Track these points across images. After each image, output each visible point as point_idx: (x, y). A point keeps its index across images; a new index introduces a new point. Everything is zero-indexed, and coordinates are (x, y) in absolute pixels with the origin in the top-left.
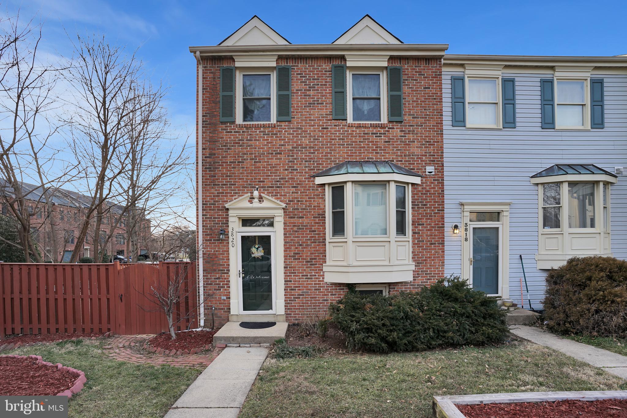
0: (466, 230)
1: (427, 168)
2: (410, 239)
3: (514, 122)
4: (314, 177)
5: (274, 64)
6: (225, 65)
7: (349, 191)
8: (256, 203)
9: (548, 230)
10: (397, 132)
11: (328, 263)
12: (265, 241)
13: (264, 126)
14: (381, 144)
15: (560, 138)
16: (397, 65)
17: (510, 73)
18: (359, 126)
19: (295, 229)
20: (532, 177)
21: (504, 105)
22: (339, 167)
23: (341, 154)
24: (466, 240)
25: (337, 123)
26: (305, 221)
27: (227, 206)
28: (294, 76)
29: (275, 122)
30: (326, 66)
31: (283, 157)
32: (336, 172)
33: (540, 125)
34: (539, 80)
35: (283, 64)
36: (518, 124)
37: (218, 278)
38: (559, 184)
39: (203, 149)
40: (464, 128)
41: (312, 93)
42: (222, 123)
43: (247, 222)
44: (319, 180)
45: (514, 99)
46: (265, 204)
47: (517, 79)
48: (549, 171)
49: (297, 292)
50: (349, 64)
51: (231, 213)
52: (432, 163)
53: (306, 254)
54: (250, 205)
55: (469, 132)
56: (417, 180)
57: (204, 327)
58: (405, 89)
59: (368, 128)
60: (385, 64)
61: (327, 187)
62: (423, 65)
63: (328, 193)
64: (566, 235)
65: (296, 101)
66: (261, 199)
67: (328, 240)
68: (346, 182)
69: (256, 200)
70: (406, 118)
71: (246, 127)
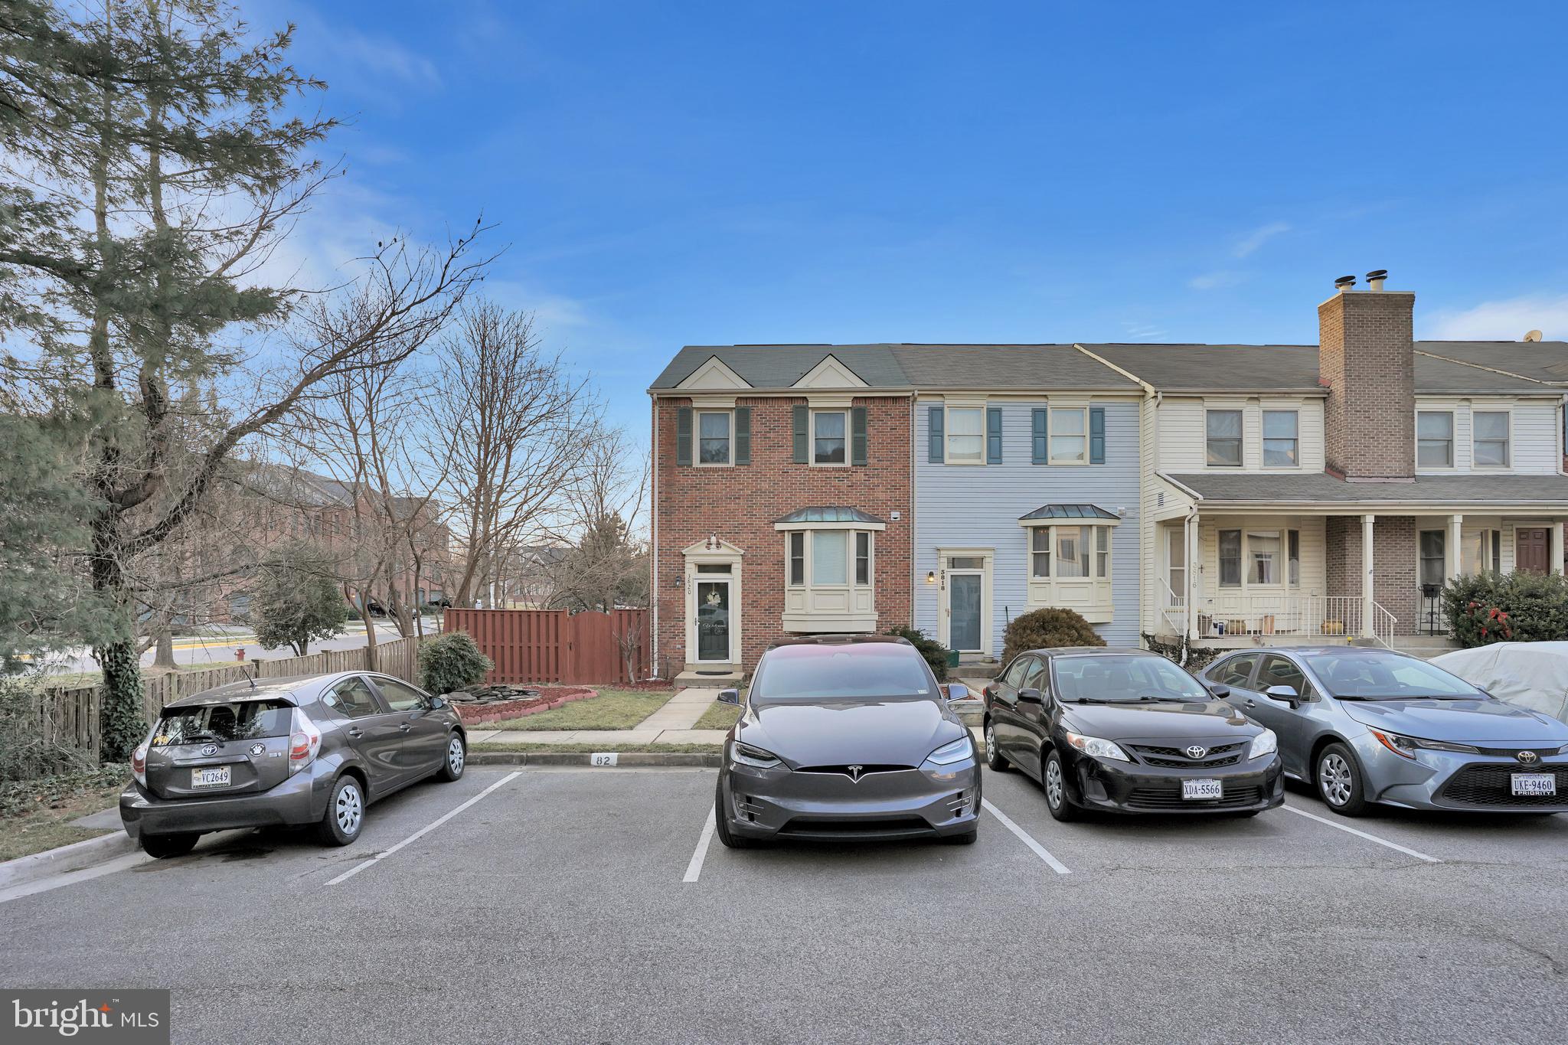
0: (943, 577)
1: (892, 513)
2: (873, 589)
3: (1000, 457)
4: (774, 522)
5: (733, 405)
6: (682, 405)
7: (808, 538)
8: (713, 549)
9: (1038, 579)
10: (860, 476)
11: (786, 612)
12: (722, 589)
13: (722, 470)
14: (844, 488)
15: (1053, 475)
16: (862, 405)
17: (995, 403)
18: (821, 470)
19: (754, 576)
20: (1020, 519)
21: (989, 438)
22: (799, 513)
23: (802, 499)
24: (943, 588)
25: (798, 466)
26: (764, 568)
27: (684, 552)
28: (754, 417)
29: (734, 466)
30: (788, 407)
31: (741, 501)
32: (795, 519)
33: (1030, 460)
34: (1030, 409)
35: (742, 404)
36: (1004, 459)
37: (674, 626)
38: (1047, 528)
39: (659, 493)
40: (942, 465)
41: (772, 435)
42: (679, 466)
43: (703, 568)
44: (778, 527)
45: (1000, 431)
46: (723, 550)
47: (1004, 408)
48: (1039, 513)
49: (754, 641)
50: (811, 405)
51: (687, 559)
52: (897, 508)
53: (765, 601)
54: (707, 551)
55: (948, 469)
56: (881, 527)
57: (658, 677)
58: (870, 431)
59: (831, 472)
60: (849, 405)
61: (786, 534)
62: (890, 404)
63: (788, 540)
64: (1053, 584)
65: (756, 443)
66: (718, 545)
67: (787, 588)
68: (805, 530)
69: (714, 546)
70: (871, 461)
71: (704, 470)
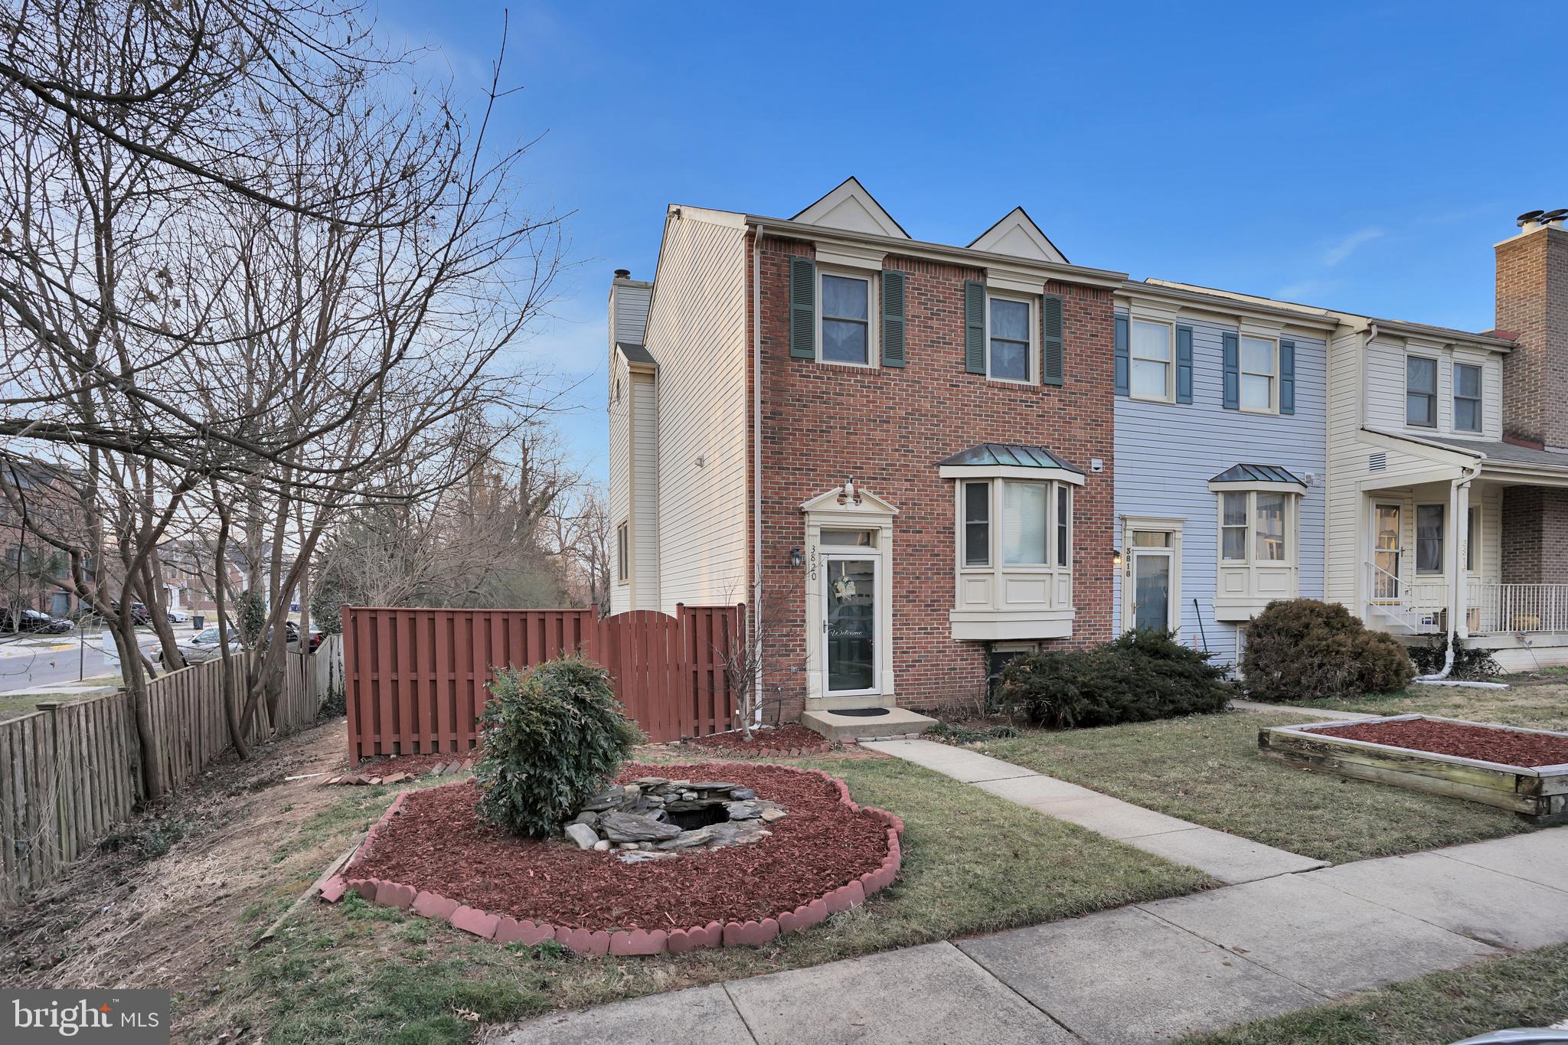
0: (1128, 559)
1: (1093, 461)
2: (1071, 572)
3: (1190, 395)
4: (939, 465)
5: (879, 267)
6: (798, 255)
7: (997, 492)
8: (850, 505)
9: (1229, 562)
10: (1053, 401)
11: (958, 609)
12: (864, 574)
13: (852, 372)
14: (1033, 419)
15: (1243, 425)
16: (1055, 293)
17: (1188, 318)
18: (1003, 387)
19: (910, 550)
20: (1211, 481)
21: (1179, 366)
22: (976, 452)
23: (977, 432)
24: (1128, 574)
25: (972, 378)
26: (925, 538)
27: (806, 505)
28: (908, 288)
29: (877, 367)
30: (957, 281)
31: (891, 427)
32: (975, 461)
33: (1221, 402)
34: (1220, 333)
35: (892, 268)
36: (1195, 399)
37: (787, 635)
38: (1244, 493)
39: (762, 402)
40: (1126, 399)
41: (935, 323)
42: (794, 359)
43: (829, 535)
44: (946, 472)
45: (1191, 359)
46: (865, 507)
47: (1195, 329)
48: (1232, 474)
49: (910, 657)
50: (990, 283)
51: (810, 520)
52: (1099, 453)
53: (926, 593)
54: (842, 508)
55: (1134, 406)
56: (1079, 479)
57: (763, 721)
58: (1066, 333)
59: (1016, 391)
60: (1040, 291)
61: (958, 483)
62: (1089, 298)
63: (960, 493)
64: (1253, 570)
65: (912, 334)
66: (857, 497)
67: (958, 570)
68: (993, 479)
69: (850, 500)
70: (1067, 380)
71: (835, 370)
